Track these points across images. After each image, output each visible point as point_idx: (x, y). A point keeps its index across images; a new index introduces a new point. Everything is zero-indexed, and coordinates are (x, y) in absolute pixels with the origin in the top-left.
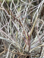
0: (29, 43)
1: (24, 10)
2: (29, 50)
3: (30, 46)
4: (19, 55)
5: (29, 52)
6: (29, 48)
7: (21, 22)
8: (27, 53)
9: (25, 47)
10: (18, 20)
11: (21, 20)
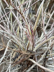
0: (33, 40)
1: (27, 3)
2: (33, 49)
3: (34, 44)
4: (21, 54)
5: (33, 51)
6: (33, 46)
7: (22, 14)
8: (31, 52)
9: (28, 45)
10: (19, 11)
11: (23, 11)
